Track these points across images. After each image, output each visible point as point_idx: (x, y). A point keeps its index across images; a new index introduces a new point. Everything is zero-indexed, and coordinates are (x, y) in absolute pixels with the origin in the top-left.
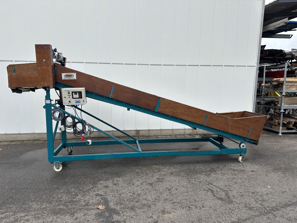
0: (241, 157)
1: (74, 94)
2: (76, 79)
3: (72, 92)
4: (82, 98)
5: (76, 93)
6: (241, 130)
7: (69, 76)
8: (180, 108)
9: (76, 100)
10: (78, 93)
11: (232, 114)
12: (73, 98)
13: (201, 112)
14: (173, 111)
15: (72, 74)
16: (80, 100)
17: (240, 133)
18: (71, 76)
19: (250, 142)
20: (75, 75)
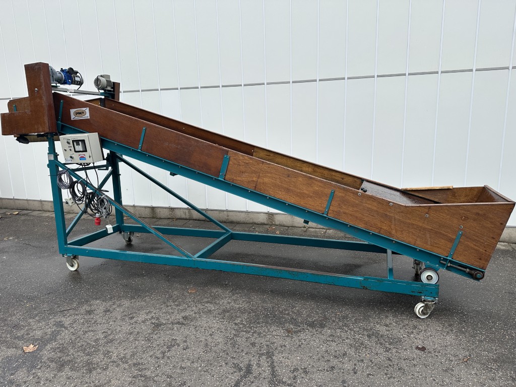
0: (423, 305)
1: (75, 143)
2: (89, 118)
3: (73, 141)
4: (86, 151)
5: (77, 142)
6: (428, 236)
7: (80, 113)
8: (269, 175)
9: (79, 155)
10: (80, 142)
11: (448, 192)
12: (76, 151)
13: (320, 184)
14: (254, 179)
15: (84, 109)
16: (85, 155)
17: (426, 243)
18: (83, 113)
19: (459, 269)
20: (87, 110)
